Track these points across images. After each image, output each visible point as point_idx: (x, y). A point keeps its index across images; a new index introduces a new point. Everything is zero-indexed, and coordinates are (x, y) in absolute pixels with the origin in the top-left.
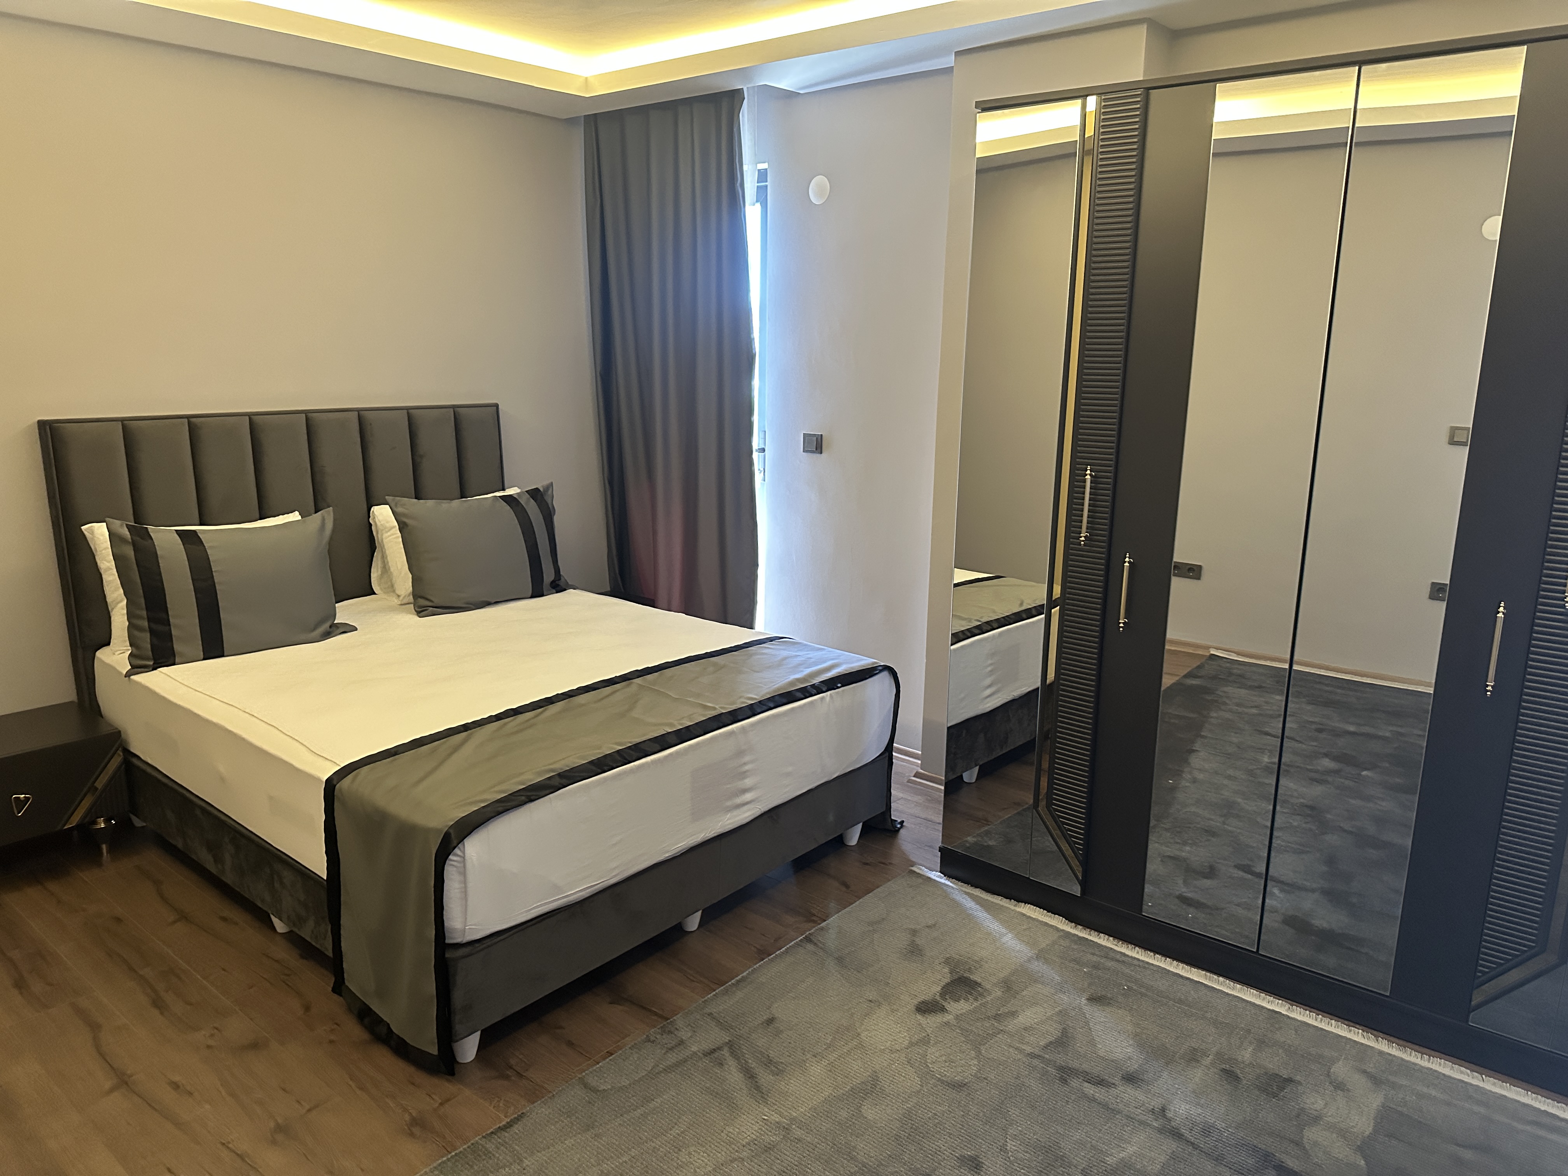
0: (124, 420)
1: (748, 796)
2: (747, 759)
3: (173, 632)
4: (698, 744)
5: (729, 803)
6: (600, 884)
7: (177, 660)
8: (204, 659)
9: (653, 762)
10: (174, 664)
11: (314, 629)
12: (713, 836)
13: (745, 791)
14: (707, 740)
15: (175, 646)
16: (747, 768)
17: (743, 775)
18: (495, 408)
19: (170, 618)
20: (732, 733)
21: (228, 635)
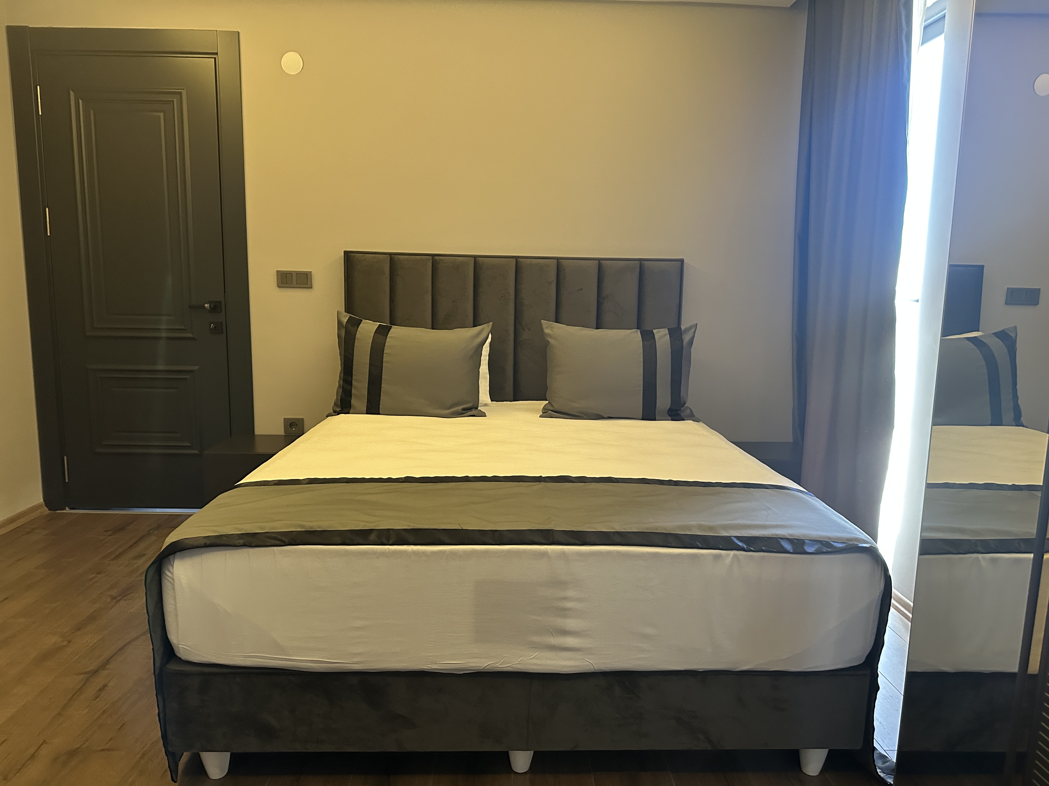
0: (392, 255)
1: (570, 641)
2: (570, 593)
3: (353, 391)
4: (486, 552)
5: (536, 639)
6: (338, 664)
7: (351, 412)
8: (367, 413)
9: (414, 552)
10: (349, 413)
11: (449, 409)
12: (506, 669)
13: (564, 632)
14: (502, 551)
15: (352, 400)
16: (569, 605)
17: (564, 612)
18: (680, 262)
19: (353, 381)
20: (544, 554)
21: (384, 400)
